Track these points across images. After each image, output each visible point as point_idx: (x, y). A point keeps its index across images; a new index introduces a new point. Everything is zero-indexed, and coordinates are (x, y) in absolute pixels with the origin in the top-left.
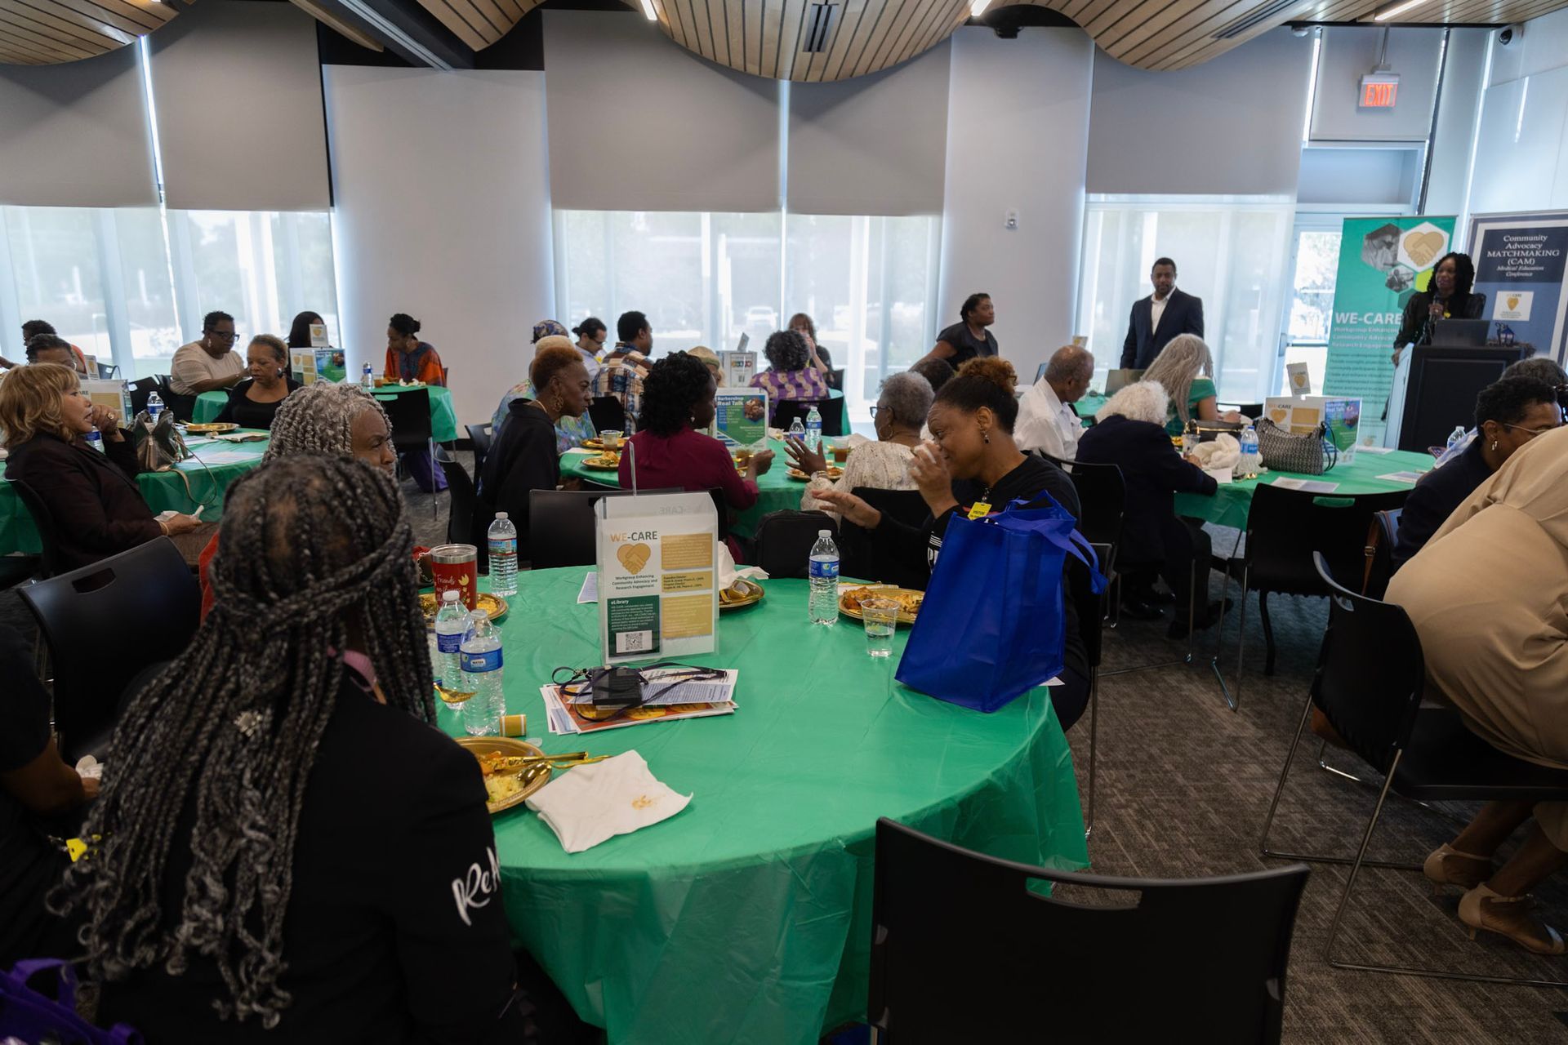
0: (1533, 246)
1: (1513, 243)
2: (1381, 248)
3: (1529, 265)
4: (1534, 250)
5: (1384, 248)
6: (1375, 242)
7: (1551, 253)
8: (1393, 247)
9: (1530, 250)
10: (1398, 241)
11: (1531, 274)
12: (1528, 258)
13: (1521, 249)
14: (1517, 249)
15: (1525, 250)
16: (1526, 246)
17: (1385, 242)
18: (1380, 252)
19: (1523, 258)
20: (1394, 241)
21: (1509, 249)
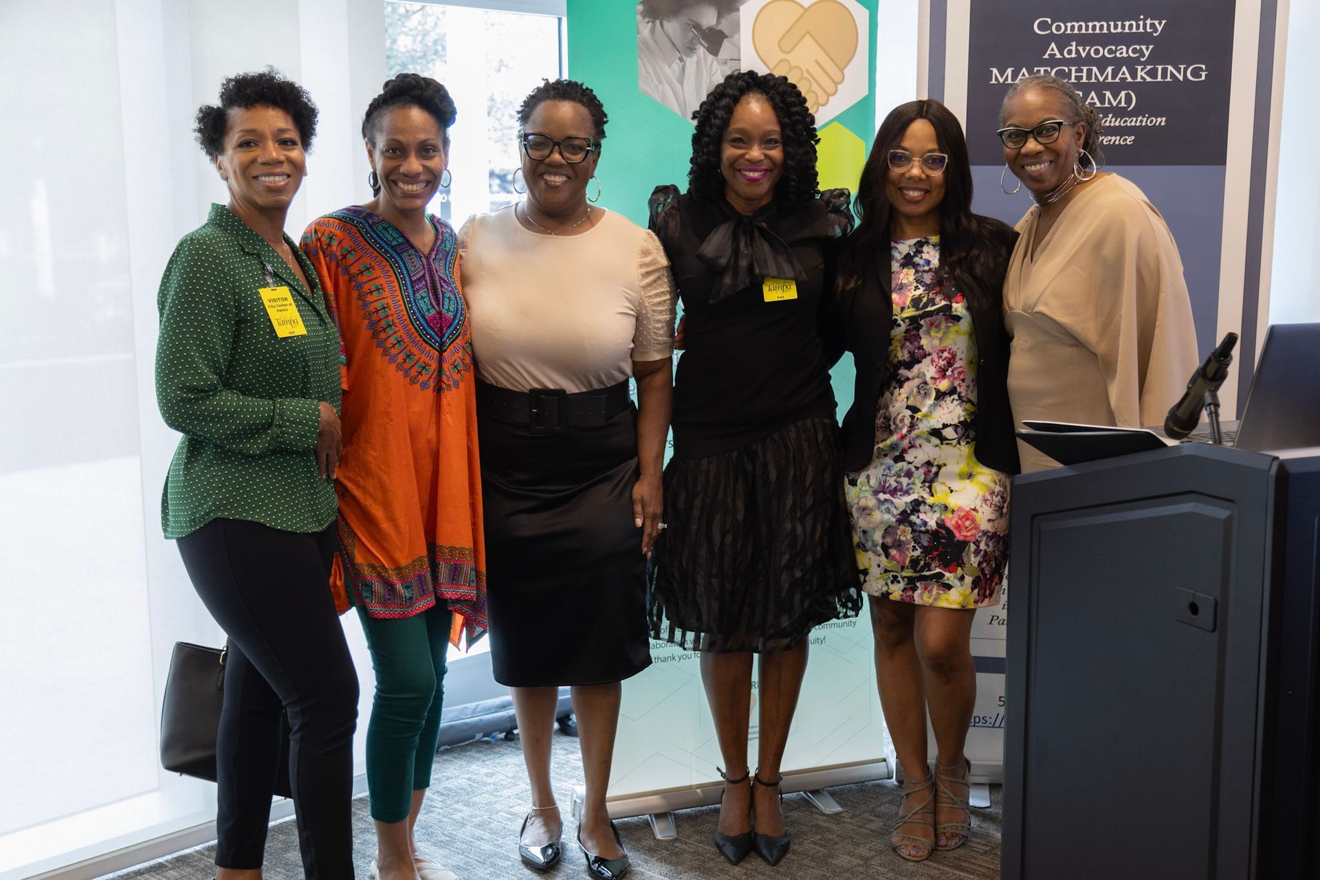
0: (1123, 52)
1: (1063, 41)
2: (691, 49)
3: (1119, 112)
4: (1131, 64)
5: (701, 50)
6: (672, 27)
7: (1182, 73)
8: (726, 49)
9: (1118, 63)
10: (736, 27)
11: (1130, 140)
12: (1115, 89)
13: (1089, 61)
14: (1079, 62)
15: (1102, 64)
16: (1104, 52)
17: (697, 27)
18: (691, 62)
19: (1100, 88)
20: (724, 26)
21: (1053, 62)
